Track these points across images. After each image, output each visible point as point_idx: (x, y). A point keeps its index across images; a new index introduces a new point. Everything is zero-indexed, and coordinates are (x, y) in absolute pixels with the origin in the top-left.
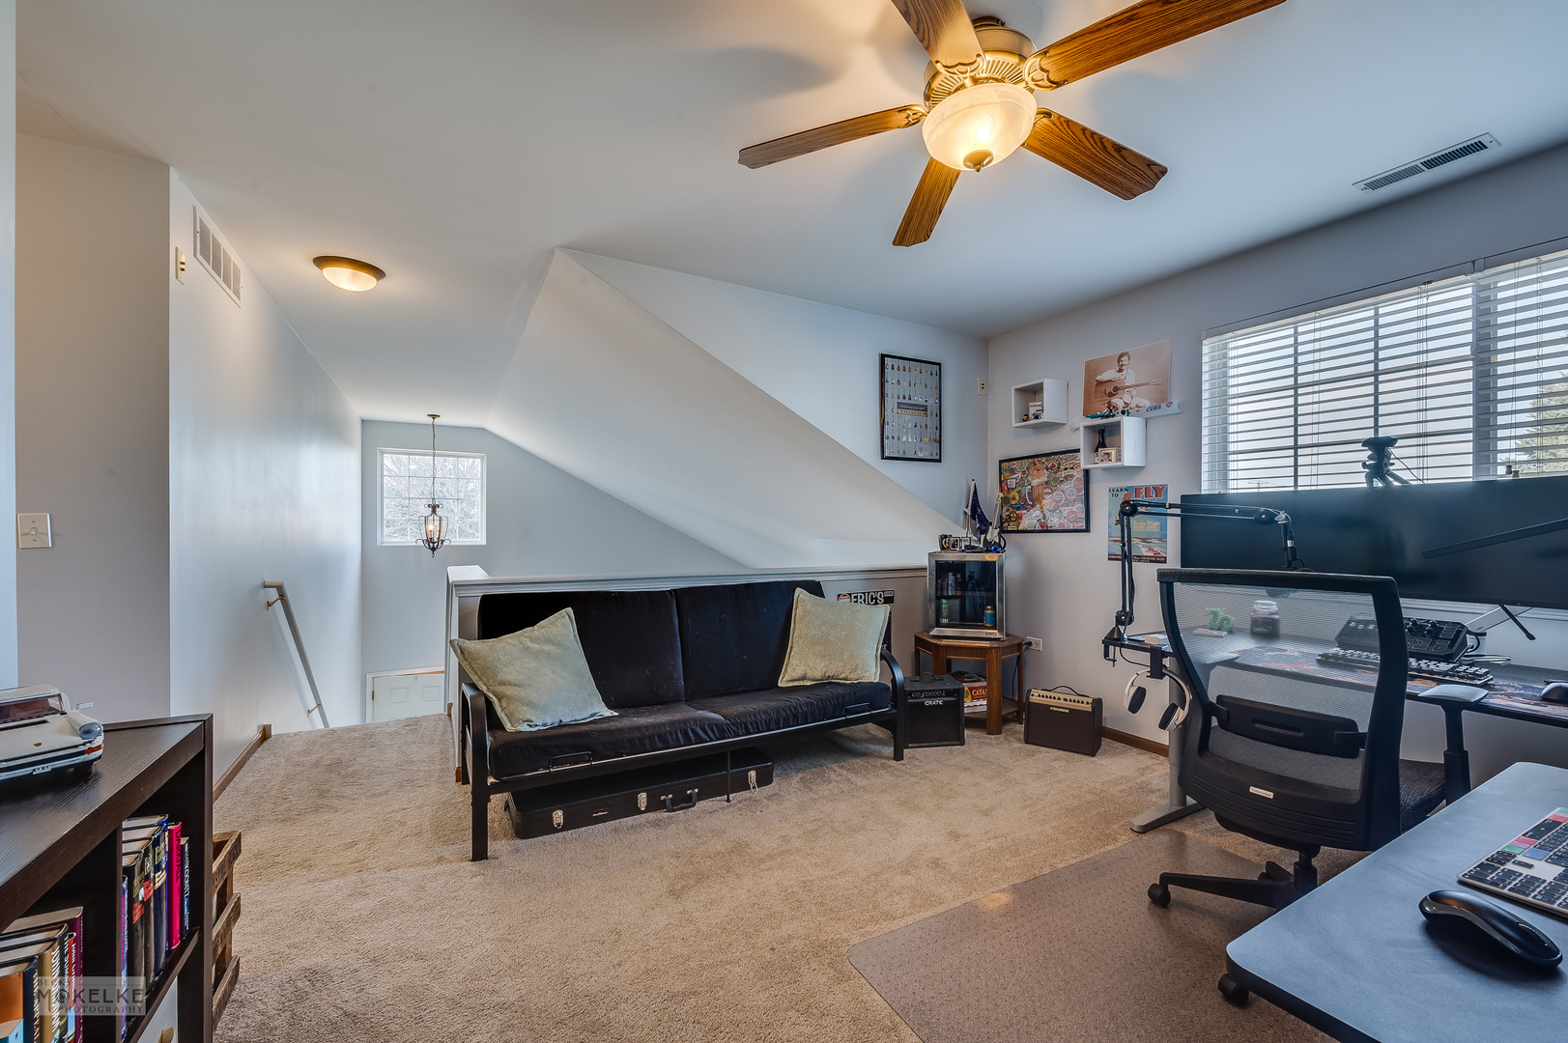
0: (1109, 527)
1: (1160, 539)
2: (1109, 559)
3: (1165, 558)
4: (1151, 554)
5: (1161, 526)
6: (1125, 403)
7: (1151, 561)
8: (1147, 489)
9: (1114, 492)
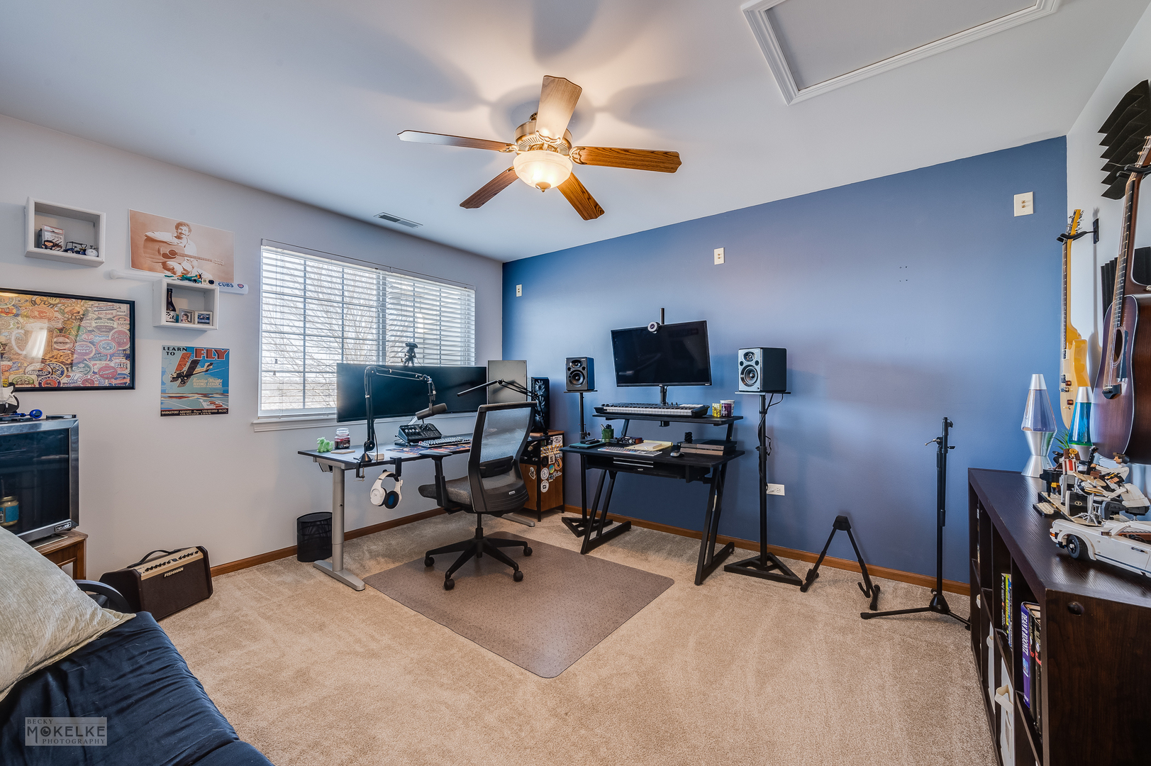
0: (163, 383)
1: (222, 394)
2: (162, 415)
3: (227, 409)
4: (213, 407)
5: (223, 383)
6: (184, 270)
7: (213, 413)
8: (208, 351)
9: (170, 351)
